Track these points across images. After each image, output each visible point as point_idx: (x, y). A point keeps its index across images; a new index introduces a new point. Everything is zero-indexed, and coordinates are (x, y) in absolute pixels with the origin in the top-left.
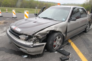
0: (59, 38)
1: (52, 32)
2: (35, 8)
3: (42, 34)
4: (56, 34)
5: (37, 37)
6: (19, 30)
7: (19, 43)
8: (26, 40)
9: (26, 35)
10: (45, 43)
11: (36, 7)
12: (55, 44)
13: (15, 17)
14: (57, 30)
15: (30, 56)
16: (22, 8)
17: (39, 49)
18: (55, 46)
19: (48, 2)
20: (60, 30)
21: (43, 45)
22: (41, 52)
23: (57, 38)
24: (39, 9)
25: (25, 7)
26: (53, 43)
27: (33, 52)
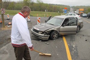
0: (56, 34)
1: (53, 31)
2: (44, 11)
3: (48, 31)
4: (54, 32)
5: (46, 32)
6: (38, 30)
7: (37, 35)
8: (42, 34)
9: (41, 32)
10: (49, 35)
11: (46, 10)
12: (54, 36)
13: (29, 21)
14: (55, 30)
15: (43, 41)
16: (33, 11)
17: (46, 37)
18: (54, 37)
19: (57, 5)
20: (57, 30)
21: (48, 36)
22: (48, 39)
23: (55, 33)
24: (48, 12)
25: (35, 10)
26: (53, 36)
27: (44, 39)
